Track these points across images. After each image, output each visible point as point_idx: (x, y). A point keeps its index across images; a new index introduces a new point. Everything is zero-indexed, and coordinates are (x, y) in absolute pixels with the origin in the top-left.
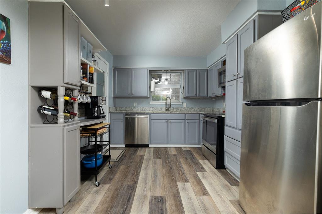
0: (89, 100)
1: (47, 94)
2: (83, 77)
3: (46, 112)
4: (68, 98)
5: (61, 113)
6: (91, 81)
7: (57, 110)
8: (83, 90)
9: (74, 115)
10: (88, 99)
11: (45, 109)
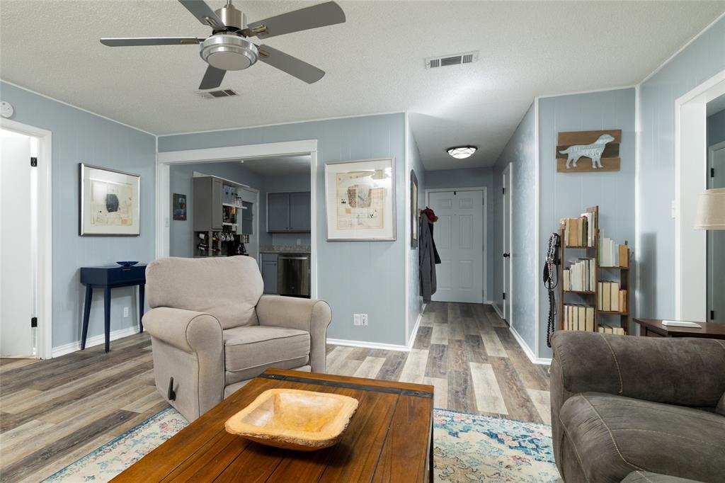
0: (232, 238)
1: (202, 236)
2: (226, 219)
3: (202, 248)
4: (214, 239)
5: (210, 249)
6: (233, 221)
7: (208, 247)
8: (227, 230)
9: (218, 250)
10: (230, 237)
11: (201, 246)
